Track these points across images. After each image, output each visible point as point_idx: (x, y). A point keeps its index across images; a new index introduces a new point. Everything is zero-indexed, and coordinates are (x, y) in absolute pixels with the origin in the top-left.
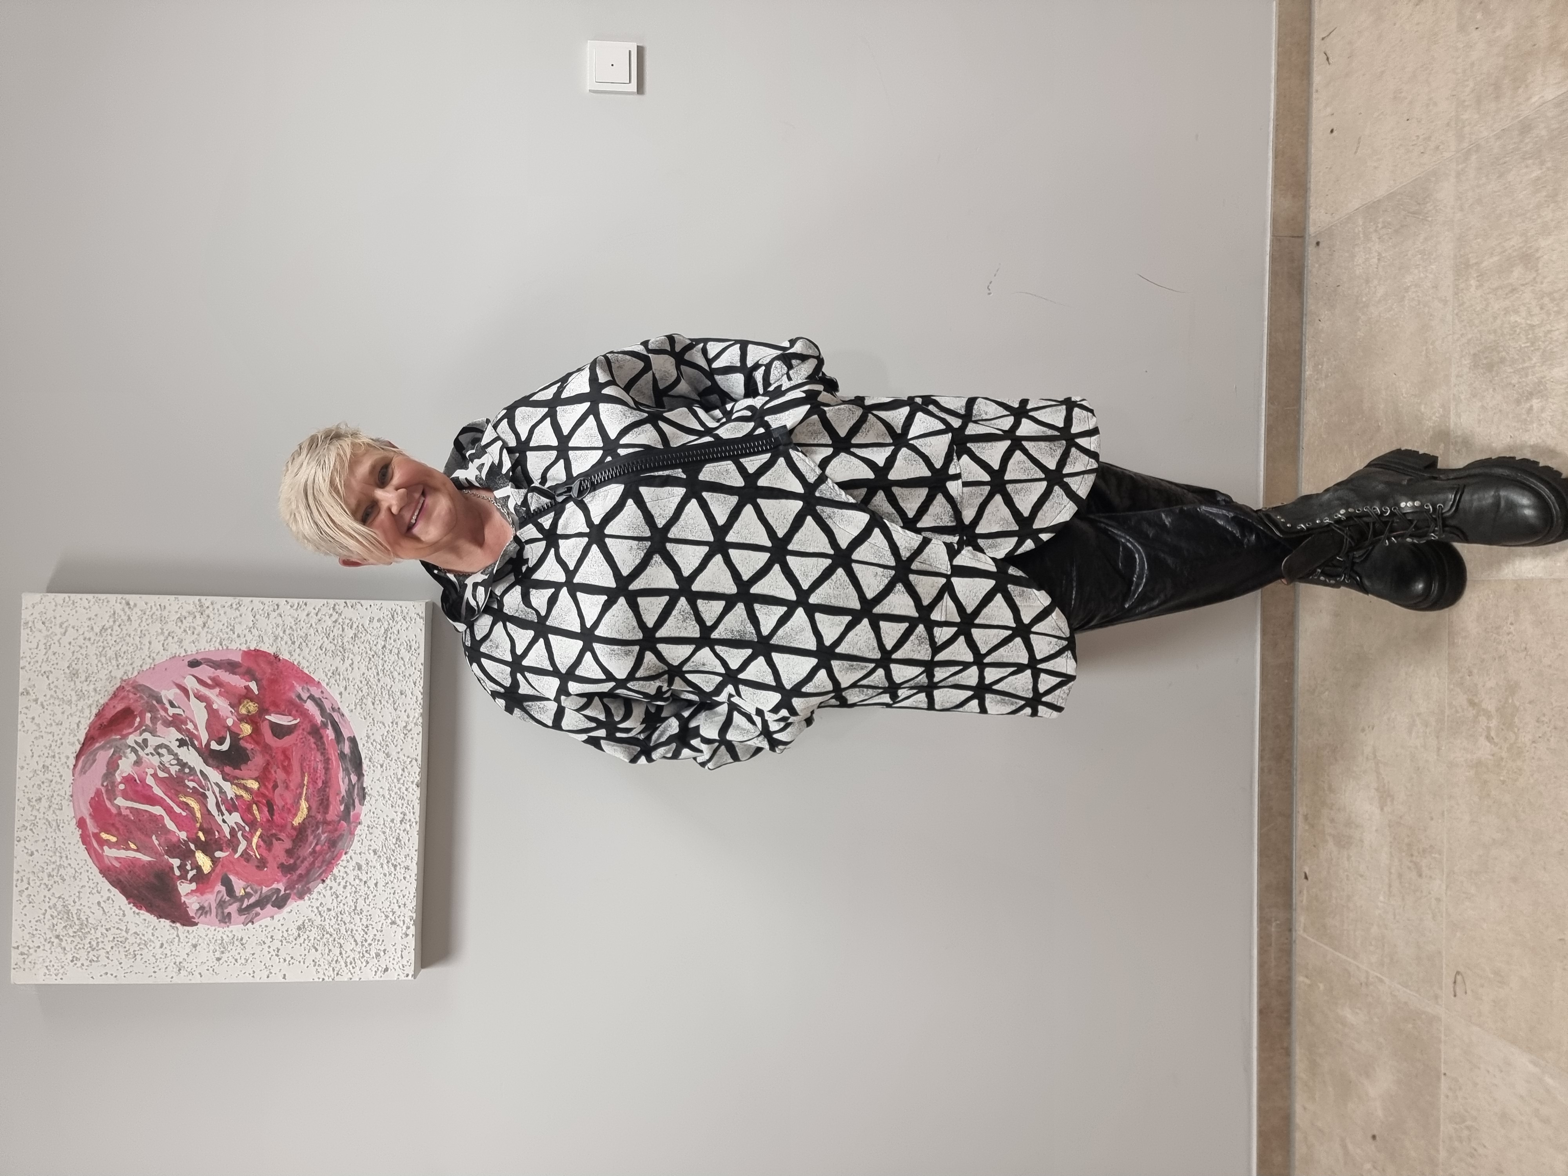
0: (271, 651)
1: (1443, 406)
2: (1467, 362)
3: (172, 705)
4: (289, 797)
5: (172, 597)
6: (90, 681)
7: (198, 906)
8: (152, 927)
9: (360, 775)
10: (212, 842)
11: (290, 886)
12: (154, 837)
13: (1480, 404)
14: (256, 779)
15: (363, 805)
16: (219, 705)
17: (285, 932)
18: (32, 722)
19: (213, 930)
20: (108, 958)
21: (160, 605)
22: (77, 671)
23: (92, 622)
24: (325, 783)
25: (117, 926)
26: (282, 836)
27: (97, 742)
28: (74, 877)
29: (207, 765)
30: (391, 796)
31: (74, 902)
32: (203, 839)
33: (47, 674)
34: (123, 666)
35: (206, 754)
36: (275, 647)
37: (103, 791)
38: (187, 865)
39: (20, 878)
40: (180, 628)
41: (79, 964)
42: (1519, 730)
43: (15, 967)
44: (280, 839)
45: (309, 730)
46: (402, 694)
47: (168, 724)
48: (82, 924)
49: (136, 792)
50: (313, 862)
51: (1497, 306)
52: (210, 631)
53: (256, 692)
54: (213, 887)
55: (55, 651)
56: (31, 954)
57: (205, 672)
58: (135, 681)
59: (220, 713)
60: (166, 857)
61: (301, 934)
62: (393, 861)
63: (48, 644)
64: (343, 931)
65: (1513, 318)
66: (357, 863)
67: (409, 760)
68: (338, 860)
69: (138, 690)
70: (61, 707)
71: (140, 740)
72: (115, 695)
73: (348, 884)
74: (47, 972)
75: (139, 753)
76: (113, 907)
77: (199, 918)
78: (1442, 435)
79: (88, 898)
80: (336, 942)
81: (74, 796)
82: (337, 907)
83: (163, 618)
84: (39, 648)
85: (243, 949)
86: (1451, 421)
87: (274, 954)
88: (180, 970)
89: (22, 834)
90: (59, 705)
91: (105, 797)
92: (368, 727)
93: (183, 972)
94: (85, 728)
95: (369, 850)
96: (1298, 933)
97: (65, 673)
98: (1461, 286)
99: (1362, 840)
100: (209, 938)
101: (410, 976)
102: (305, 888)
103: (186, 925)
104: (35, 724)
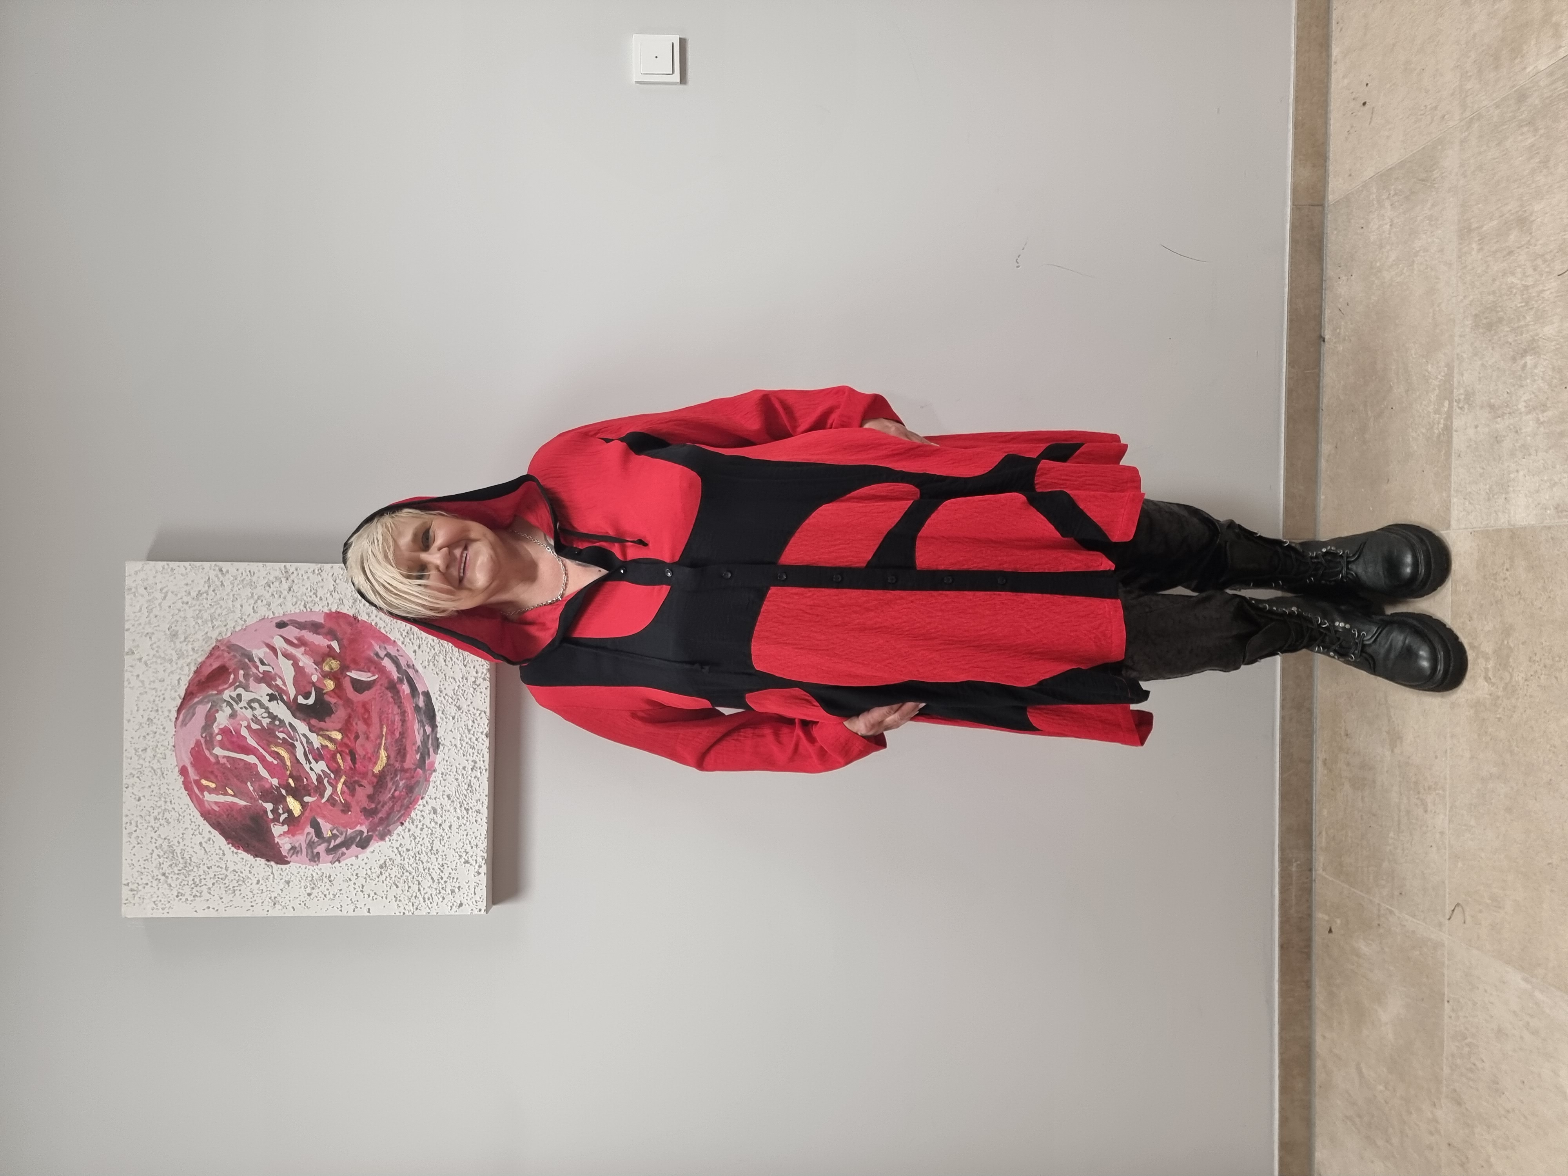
0: (351, 613)
1: (1447, 365)
2: (1469, 322)
3: (263, 663)
4: (370, 747)
5: (261, 564)
6: (189, 641)
7: (289, 846)
8: (249, 865)
9: (434, 727)
10: (301, 788)
11: (372, 829)
12: (249, 784)
13: (1480, 362)
14: (339, 731)
15: (437, 754)
16: (303, 662)
17: (369, 870)
18: (137, 679)
19: (304, 868)
20: (210, 893)
21: (250, 571)
22: (177, 632)
23: (189, 587)
24: (402, 734)
25: (217, 864)
26: (364, 782)
27: (196, 697)
28: (178, 820)
29: (295, 717)
30: (462, 746)
31: (179, 843)
32: (293, 785)
33: (150, 634)
34: (218, 627)
35: (294, 708)
36: (354, 609)
38: (279, 809)
39: (129, 821)
40: (268, 592)
41: (184, 899)
42: (1513, 670)
43: (126, 902)
44: (362, 786)
45: (386, 685)
47: (259, 680)
48: (186, 863)
49: (232, 743)
50: (393, 806)
51: (1496, 268)
52: (295, 594)
53: (338, 651)
54: (303, 829)
55: (156, 614)
56: (140, 891)
57: (292, 632)
58: (229, 641)
59: (306, 670)
60: (260, 801)
61: (383, 872)
62: (465, 806)
63: (150, 608)
64: (421, 870)
65: (1510, 279)
66: (432, 808)
67: (479, 712)
68: (415, 805)
69: (233, 650)
70: (163, 665)
71: (234, 695)
72: (211, 654)
73: (425, 826)
74: (154, 906)
75: (234, 707)
76: (213, 847)
77: (291, 857)
78: (1447, 393)
79: (191, 839)
80: (415, 880)
81: (176, 746)
82: (415, 848)
83: (253, 584)
84: (142, 612)
85: (331, 886)
86: (1455, 379)
87: (359, 890)
88: (275, 904)
89: (130, 781)
90: (161, 664)
91: (204, 747)
92: (441, 681)
93: (278, 906)
94: (185, 685)
95: (443, 795)
96: (1318, 872)
97: (165, 634)
98: (1464, 250)
99: (1374, 782)
100: (301, 876)
101: (483, 911)
102: (386, 830)
103: (280, 864)
104: (140, 681)
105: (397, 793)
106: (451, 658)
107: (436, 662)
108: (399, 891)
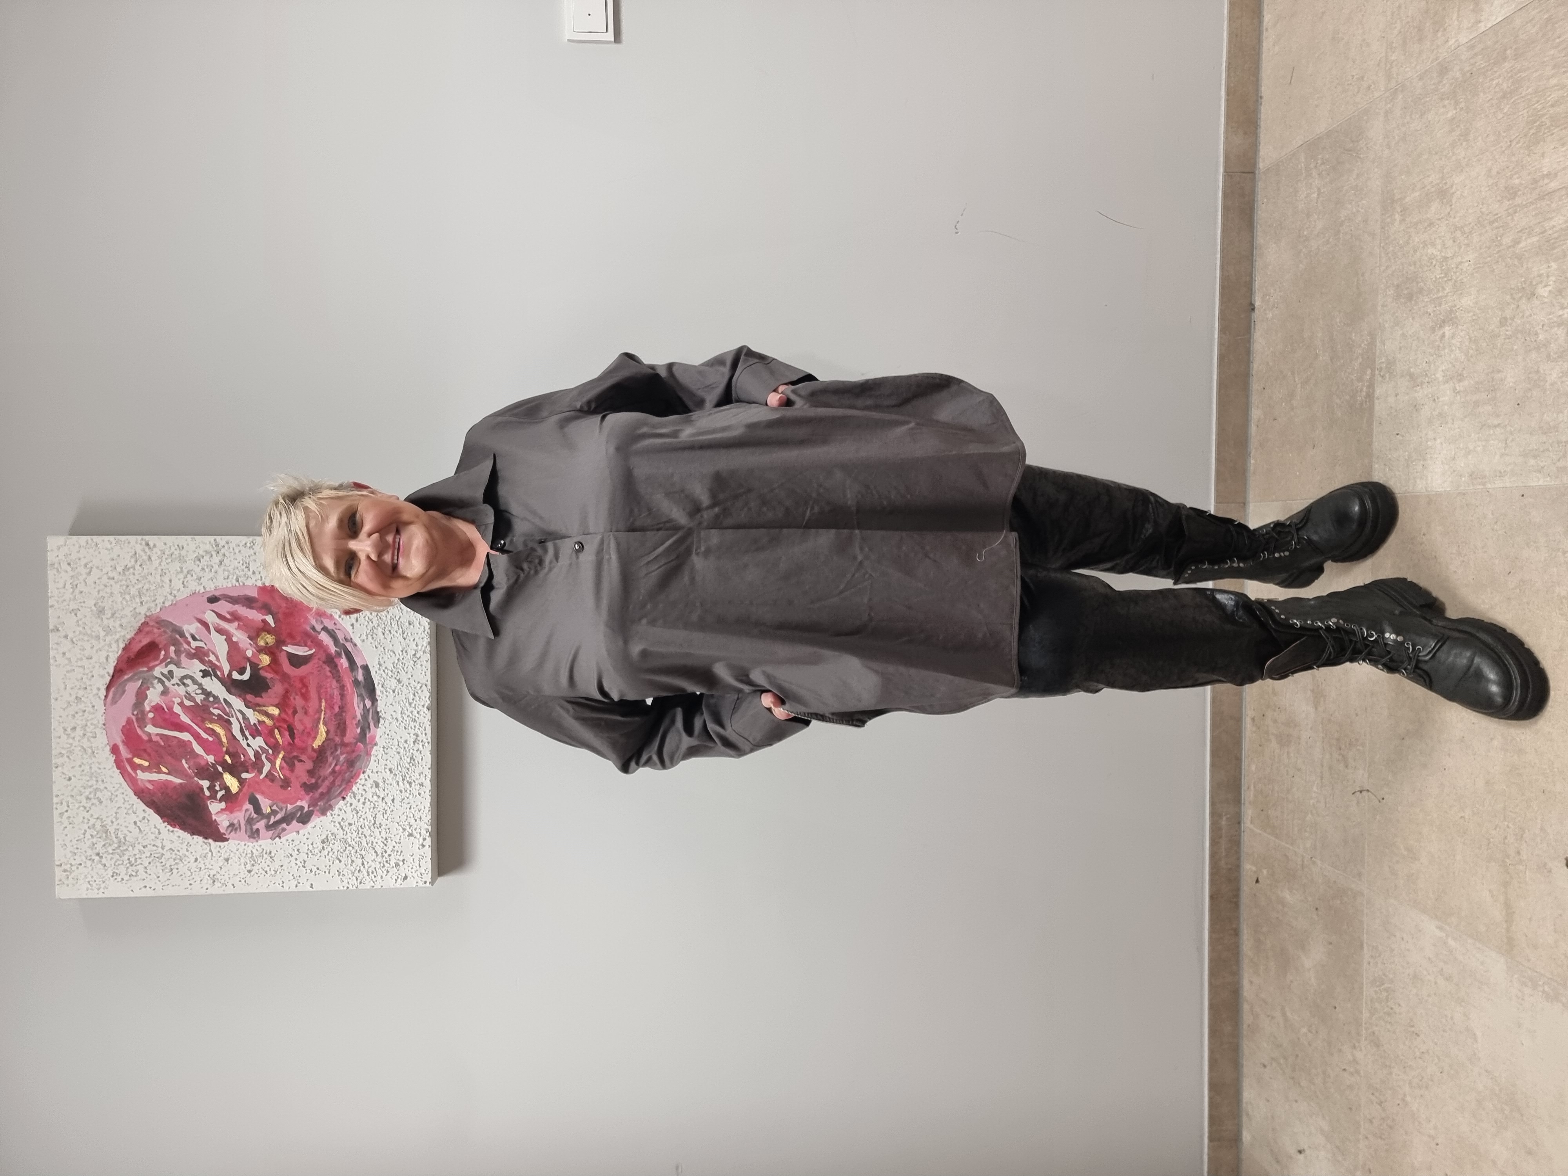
1: (1370, 334)
2: (1391, 292)
3: (194, 639)
4: (308, 722)
5: (189, 538)
6: (116, 618)
7: (228, 824)
8: (186, 843)
9: (374, 700)
10: (238, 764)
11: (313, 803)
12: (184, 761)
13: (1401, 332)
14: (276, 706)
15: (378, 727)
16: (238, 638)
17: (310, 846)
18: (63, 657)
19: (243, 845)
20: (146, 872)
21: (178, 545)
22: (103, 609)
23: (115, 562)
24: (342, 708)
25: (153, 843)
26: (303, 757)
27: (126, 674)
28: (111, 799)
29: (230, 693)
30: (403, 719)
31: (112, 822)
32: (229, 761)
33: (75, 611)
34: (147, 603)
35: (229, 683)
37: (134, 718)
38: (215, 786)
39: (59, 802)
40: (198, 566)
41: (119, 879)
43: (60, 883)
44: (301, 761)
45: (324, 658)
46: (410, 624)
47: (191, 656)
48: (120, 842)
49: (165, 720)
50: (334, 781)
51: (1417, 239)
52: (226, 568)
53: (273, 625)
54: (242, 806)
55: (81, 590)
56: (74, 871)
57: (224, 607)
58: (158, 617)
59: (241, 645)
60: (196, 779)
61: (325, 847)
62: (408, 779)
63: (75, 583)
64: (364, 843)
65: (1431, 251)
66: (374, 781)
67: (420, 685)
68: (356, 779)
69: (163, 626)
70: (90, 642)
71: (165, 671)
72: (140, 630)
73: (367, 800)
74: (89, 887)
75: (166, 684)
76: (149, 825)
77: (229, 834)
78: (1369, 361)
79: (125, 818)
80: (358, 854)
81: (107, 725)
82: (358, 822)
83: (182, 558)
84: (66, 587)
85: (272, 862)
86: (1377, 349)
87: (301, 866)
88: (214, 881)
89: (59, 761)
90: (88, 641)
91: (136, 725)
92: (379, 655)
93: (217, 884)
94: (114, 661)
95: (385, 768)
96: (1246, 825)
97: (92, 611)
98: (1389, 220)
99: (1299, 738)
100: (240, 852)
101: (428, 883)
102: (327, 805)
103: (218, 841)
104: (67, 659)
105: (338, 768)
106: (390, 631)
107: (374, 636)
108: (342, 865)
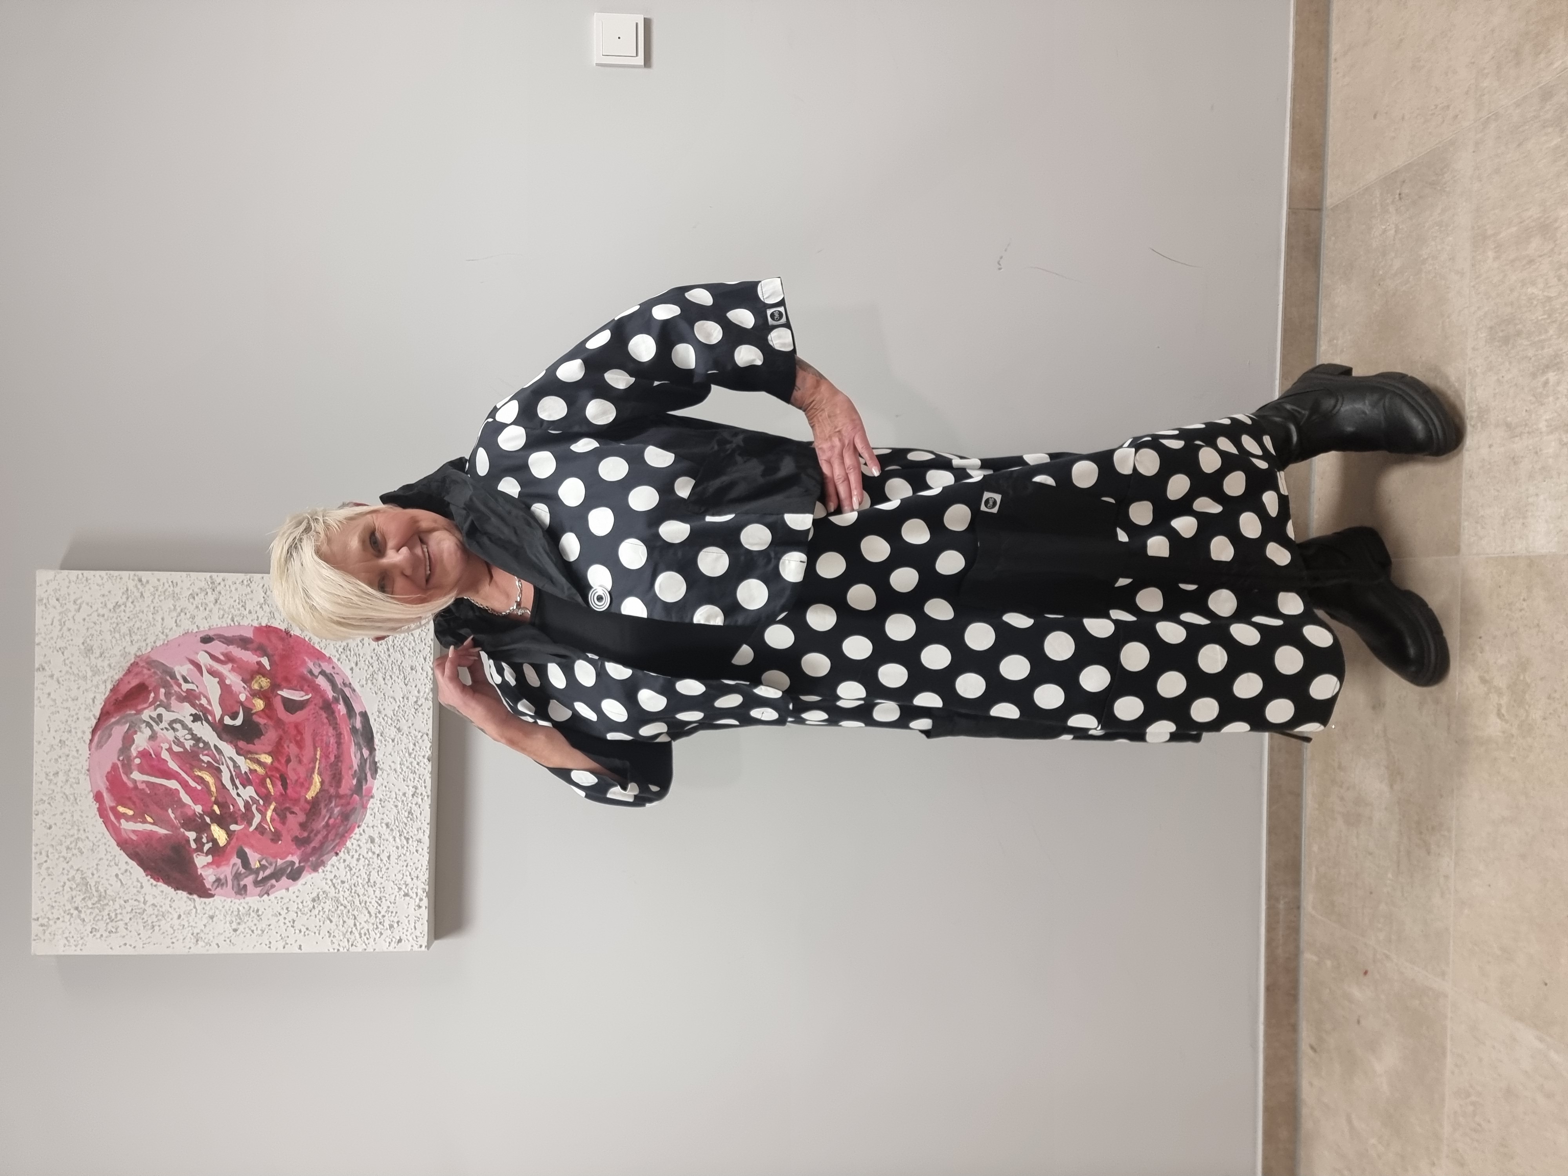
0: (283, 627)
2: (1483, 335)
3: (186, 680)
4: (302, 771)
5: (184, 574)
6: (105, 657)
7: (214, 878)
8: (170, 899)
9: (372, 749)
10: (227, 815)
11: (304, 859)
12: (170, 811)
13: (1496, 378)
14: (269, 754)
15: (375, 779)
16: (232, 680)
17: (300, 904)
18: (48, 697)
19: (229, 902)
20: (127, 929)
21: (172, 582)
22: (92, 648)
23: (106, 599)
24: (338, 757)
25: (135, 897)
26: (296, 809)
27: (113, 717)
28: (92, 850)
29: (221, 739)
30: (402, 770)
31: (93, 874)
32: (218, 812)
33: (62, 649)
34: (137, 642)
35: (220, 729)
37: (120, 766)
38: (202, 838)
39: (38, 851)
40: (192, 604)
41: (98, 935)
42: (1529, 707)
43: (36, 938)
44: (293, 813)
45: (321, 705)
46: (412, 669)
47: (182, 699)
48: (100, 896)
49: (152, 767)
50: (327, 835)
51: (1513, 279)
52: (222, 607)
53: (268, 668)
54: (228, 860)
55: (69, 627)
56: (51, 926)
57: (218, 648)
58: (148, 657)
59: (233, 688)
60: (182, 830)
61: (316, 906)
62: (405, 835)
63: (63, 620)
64: (357, 903)
65: (1531, 290)
66: (370, 837)
67: (420, 734)
68: (350, 834)
69: (153, 667)
70: (77, 682)
71: (154, 715)
72: (129, 671)
73: (361, 857)
74: (66, 942)
75: (154, 728)
76: (130, 879)
77: (216, 889)
79: (107, 870)
80: (350, 914)
81: (91, 770)
82: (351, 880)
83: (176, 595)
84: (54, 624)
85: (259, 921)
86: (1467, 395)
87: (290, 926)
88: (197, 941)
89: (41, 808)
90: (75, 681)
91: (121, 771)
92: (379, 701)
93: (201, 943)
94: (101, 704)
95: (381, 823)
96: (1306, 910)
97: (79, 649)
98: (1479, 258)
99: (1372, 818)
100: (226, 910)
101: (424, 947)
102: (319, 861)
103: (203, 897)
104: (52, 699)
106: (391, 676)
107: (374, 681)
